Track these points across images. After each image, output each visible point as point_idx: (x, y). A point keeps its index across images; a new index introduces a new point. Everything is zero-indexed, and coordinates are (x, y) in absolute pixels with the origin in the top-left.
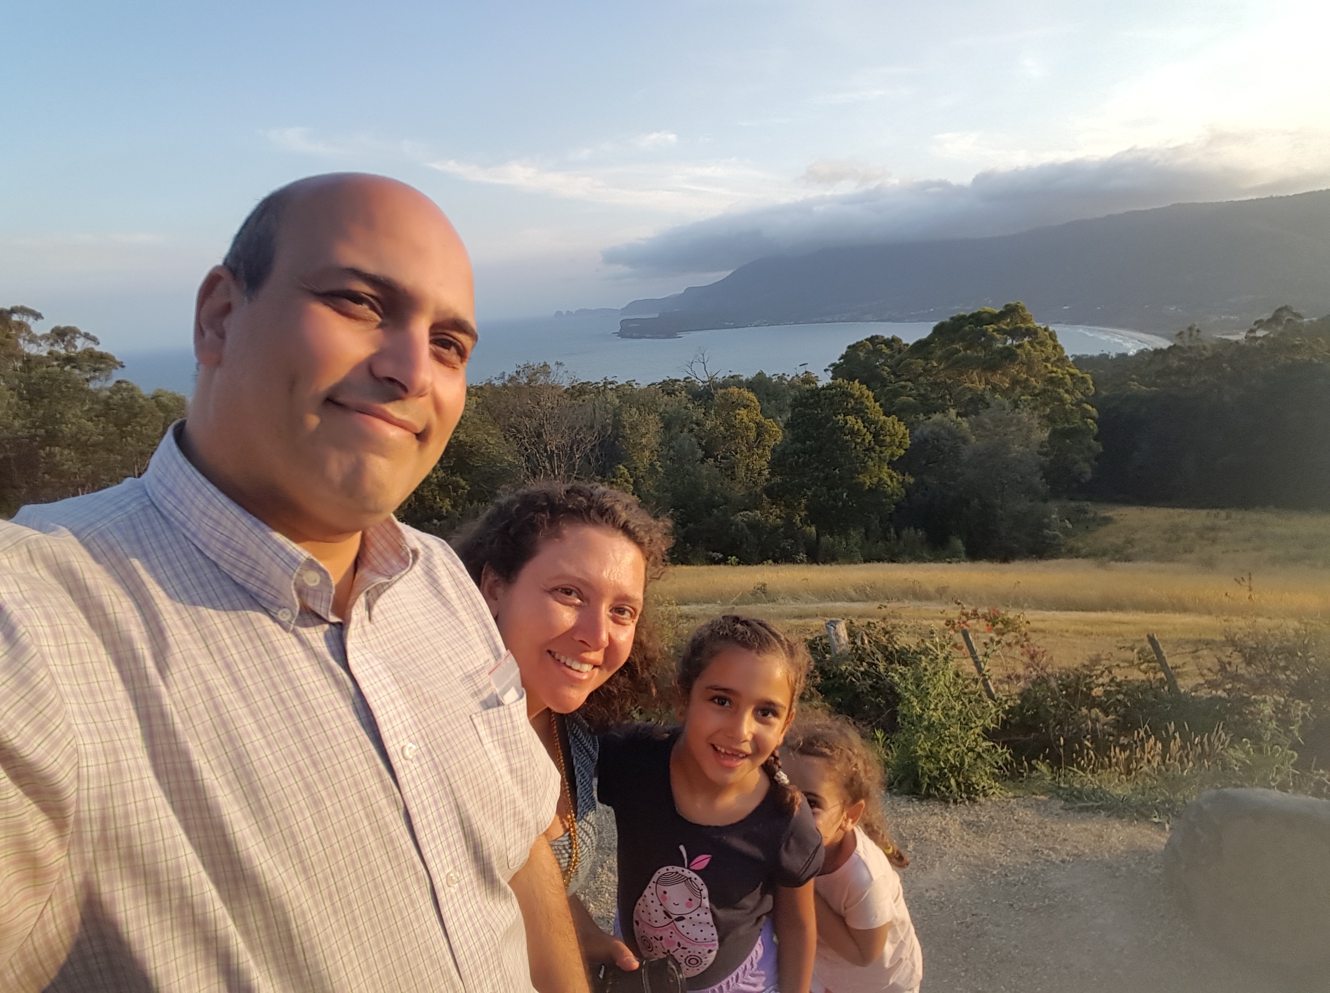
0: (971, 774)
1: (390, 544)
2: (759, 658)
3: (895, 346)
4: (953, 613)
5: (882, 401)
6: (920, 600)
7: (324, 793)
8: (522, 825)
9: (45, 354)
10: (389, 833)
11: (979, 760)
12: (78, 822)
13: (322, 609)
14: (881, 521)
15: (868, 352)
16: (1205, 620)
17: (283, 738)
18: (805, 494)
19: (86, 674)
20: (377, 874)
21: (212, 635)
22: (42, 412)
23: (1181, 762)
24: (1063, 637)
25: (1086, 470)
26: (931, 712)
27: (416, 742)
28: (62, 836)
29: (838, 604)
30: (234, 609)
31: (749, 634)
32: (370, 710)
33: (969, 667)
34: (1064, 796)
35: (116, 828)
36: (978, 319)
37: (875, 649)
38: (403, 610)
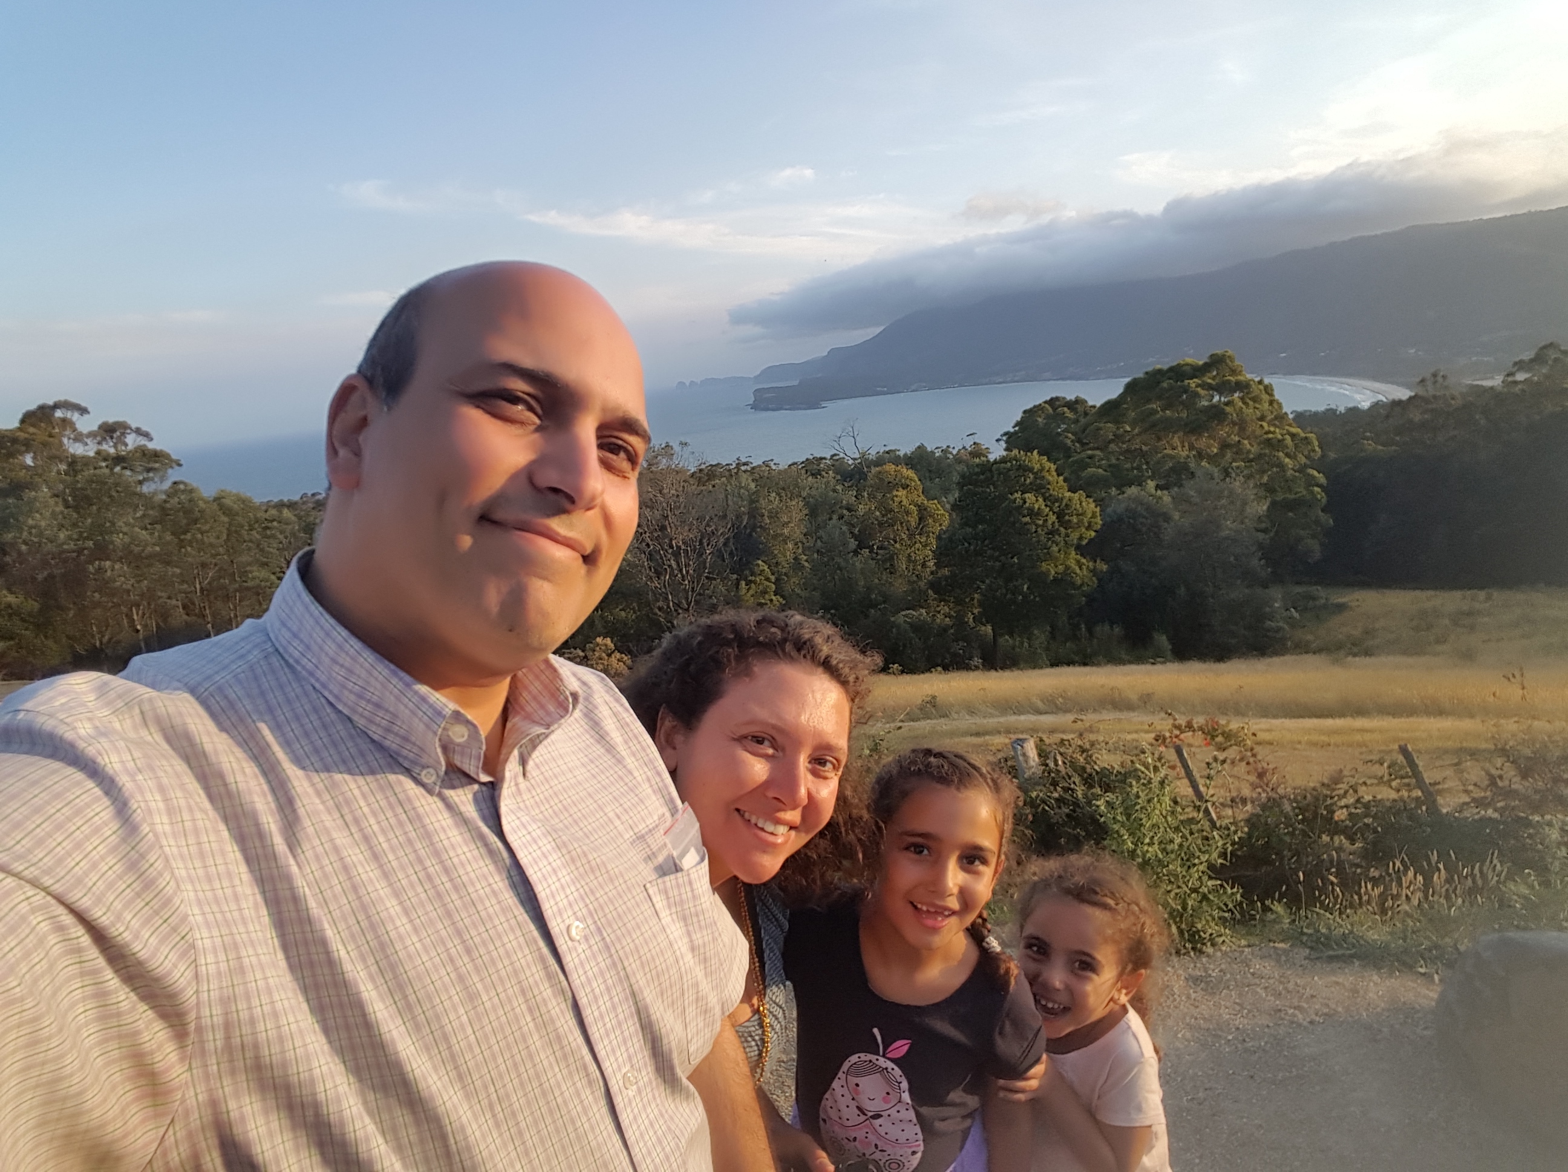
0: (1196, 920)
1: (546, 687)
2: (960, 795)
3: (1080, 408)
4: (1164, 725)
5: (1065, 474)
6: (1121, 710)
7: (479, 986)
8: (706, 1012)
9: (92, 454)
10: (556, 1030)
11: (1204, 903)
12: (199, 1030)
13: (471, 767)
14: (1070, 617)
15: (1048, 417)
16: (1467, 724)
17: (431, 922)
18: (979, 588)
19: (202, 855)
20: (544, 1079)
21: (347, 802)
22: (89, 521)
23: (1447, 897)
24: (1295, 749)
25: (1314, 548)
26: (1146, 848)
27: (583, 920)
28: (182, 1047)
29: (1022, 718)
30: (373, 772)
31: (946, 768)
32: (530, 883)
33: (1184, 789)
34: (1309, 944)
35: (241, 1036)
36: (1178, 373)
37: (1071, 772)
38: (560, 762)
